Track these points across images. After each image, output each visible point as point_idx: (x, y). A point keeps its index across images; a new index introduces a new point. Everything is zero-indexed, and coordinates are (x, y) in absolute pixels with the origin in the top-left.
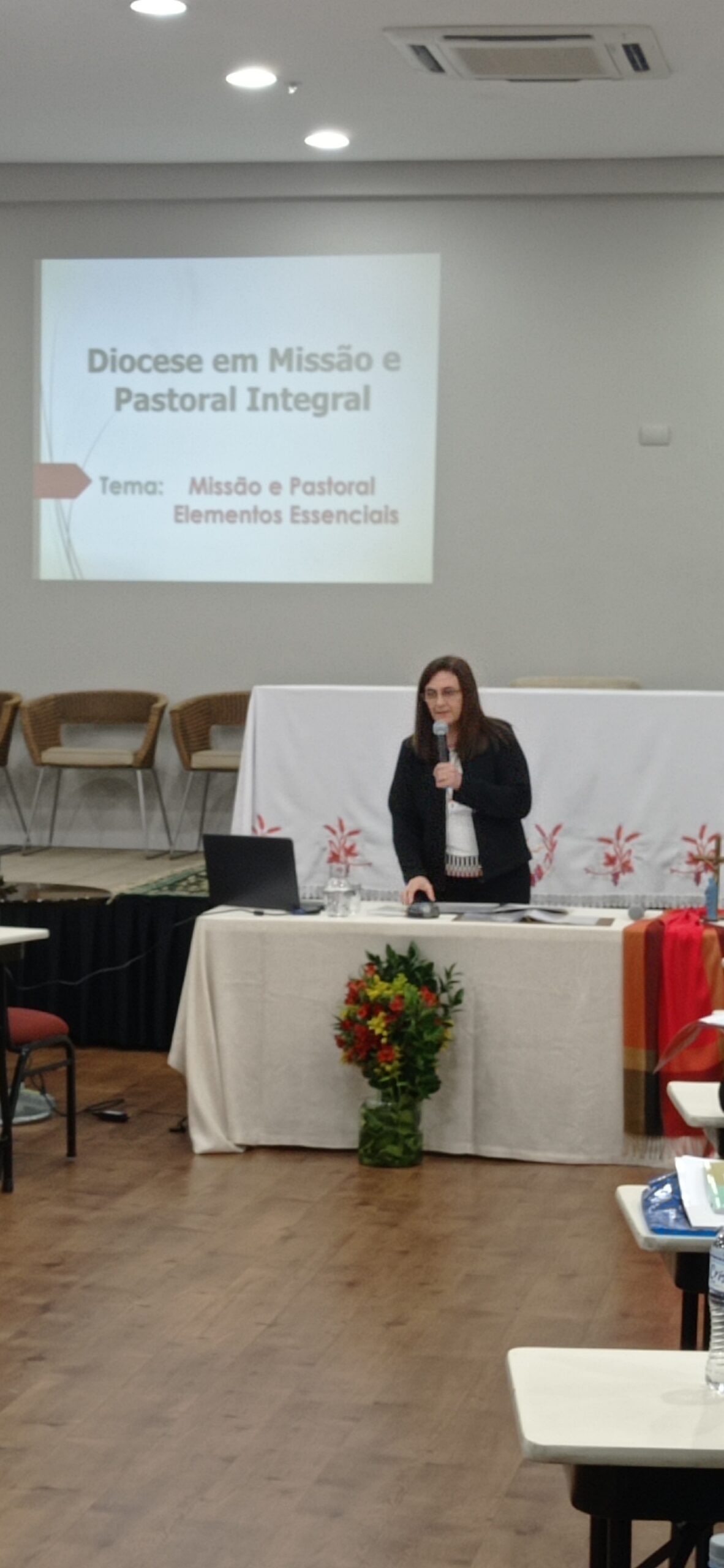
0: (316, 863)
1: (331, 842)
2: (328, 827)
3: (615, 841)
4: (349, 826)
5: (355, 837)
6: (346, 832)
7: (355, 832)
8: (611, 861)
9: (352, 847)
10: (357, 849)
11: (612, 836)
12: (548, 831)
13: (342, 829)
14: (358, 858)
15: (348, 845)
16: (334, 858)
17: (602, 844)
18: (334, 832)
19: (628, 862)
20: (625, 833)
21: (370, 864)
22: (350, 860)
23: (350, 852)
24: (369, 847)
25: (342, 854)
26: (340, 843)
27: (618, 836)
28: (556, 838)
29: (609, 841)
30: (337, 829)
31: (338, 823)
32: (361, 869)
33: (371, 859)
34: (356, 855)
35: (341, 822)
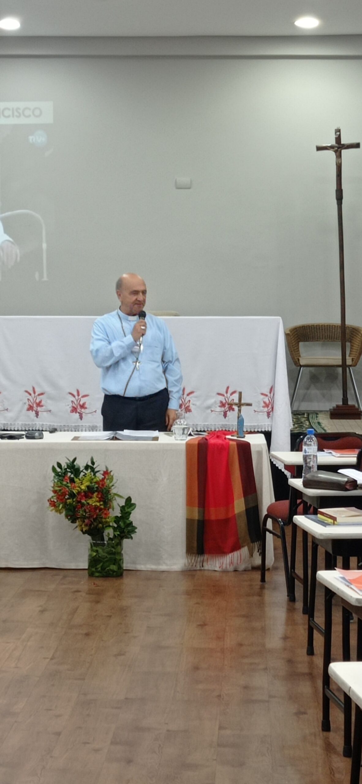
0: (21, 411)
1: (28, 399)
2: (26, 392)
4: (38, 391)
5: (41, 397)
6: (37, 394)
7: (42, 394)
9: (40, 402)
10: (43, 403)
13: (34, 392)
14: (44, 407)
15: (38, 401)
16: (30, 408)
18: (30, 394)
19: (189, 406)
20: (187, 392)
21: (50, 411)
22: (39, 409)
23: (39, 404)
24: (49, 401)
25: (35, 405)
26: (33, 400)
30: (32, 393)
31: (32, 389)
32: (45, 413)
33: (50, 408)
34: (42, 406)
35: (34, 388)
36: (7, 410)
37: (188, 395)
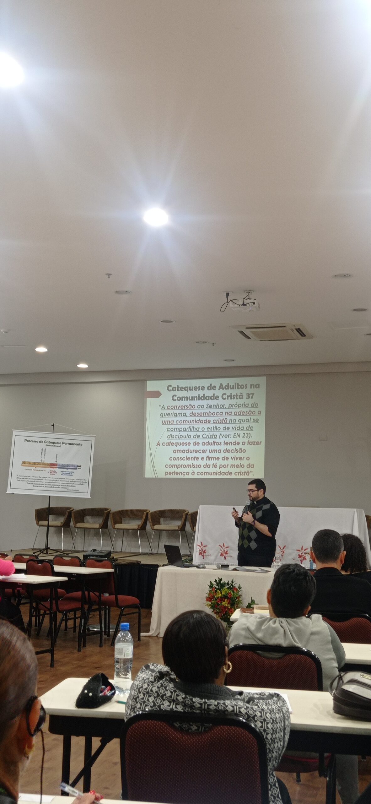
0: (217, 556)
1: (221, 550)
2: (220, 546)
3: (301, 551)
4: (226, 546)
5: (227, 549)
6: (225, 547)
7: (228, 547)
8: (300, 556)
9: (227, 551)
10: (228, 552)
11: (301, 549)
12: (282, 547)
13: (224, 546)
14: (229, 554)
15: (225, 551)
16: (222, 555)
17: (298, 551)
18: (222, 547)
19: (305, 557)
20: (304, 549)
21: (232, 557)
22: (226, 555)
23: (226, 553)
24: (231, 551)
25: (224, 553)
26: (223, 550)
27: (302, 549)
28: (284, 549)
29: (300, 551)
30: (223, 546)
31: (223, 544)
32: (229, 558)
33: (232, 555)
34: (228, 554)
35: (224, 544)
36: (210, 555)
37: (305, 550)
